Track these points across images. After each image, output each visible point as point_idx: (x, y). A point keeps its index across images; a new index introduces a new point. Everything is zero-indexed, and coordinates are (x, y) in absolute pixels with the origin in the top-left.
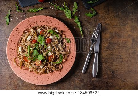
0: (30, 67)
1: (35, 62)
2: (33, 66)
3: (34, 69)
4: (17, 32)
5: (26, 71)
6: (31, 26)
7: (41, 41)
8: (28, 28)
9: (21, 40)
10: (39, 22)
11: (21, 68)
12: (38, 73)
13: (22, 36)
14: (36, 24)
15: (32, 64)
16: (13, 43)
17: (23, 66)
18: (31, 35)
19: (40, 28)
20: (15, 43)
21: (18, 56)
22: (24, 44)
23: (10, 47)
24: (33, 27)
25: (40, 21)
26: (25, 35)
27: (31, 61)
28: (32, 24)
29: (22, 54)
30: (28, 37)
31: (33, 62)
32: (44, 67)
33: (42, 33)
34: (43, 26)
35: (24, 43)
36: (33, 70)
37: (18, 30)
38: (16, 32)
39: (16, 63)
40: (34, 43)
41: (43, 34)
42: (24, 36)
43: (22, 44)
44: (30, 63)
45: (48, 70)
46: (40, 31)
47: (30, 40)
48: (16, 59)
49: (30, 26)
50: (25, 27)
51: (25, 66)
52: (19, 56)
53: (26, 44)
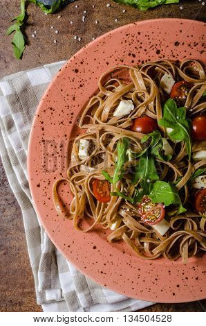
0: (113, 226)
1: (137, 207)
2: (128, 222)
3: (129, 235)
4: (77, 79)
5: (94, 238)
6: (136, 60)
7: (172, 124)
8: (121, 65)
9: (90, 111)
10: (173, 47)
11: (79, 225)
12: (142, 251)
13: (95, 94)
14: (158, 52)
15: (123, 213)
16: (57, 119)
17: (86, 217)
18: (133, 95)
19: (171, 70)
20: (66, 123)
21: (71, 174)
22: (102, 131)
23: (41, 137)
24: (144, 66)
25: (177, 44)
26: (108, 94)
27: (123, 202)
28: (142, 51)
29: (87, 170)
30: (119, 101)
31: (128, 207)
32: (170, 232)
33: (180, 94)
34: (186, 64)
35: (102, 125)
36: (124, 237)
37: (81, 68)
38: (73, 75)
39: (61, 200)
40: (145, 132)
41: (185, 96)
42: (104, 98)
43: (92, 129)
44: (119, 208)
45: (186, 246)
46: (173, 82)
47: (126, 116)
48: (62, 187)
49: (131, 58)
50: (111, 61)
51: (96, 218)
52: (76, 175)
53: (110, 129)
